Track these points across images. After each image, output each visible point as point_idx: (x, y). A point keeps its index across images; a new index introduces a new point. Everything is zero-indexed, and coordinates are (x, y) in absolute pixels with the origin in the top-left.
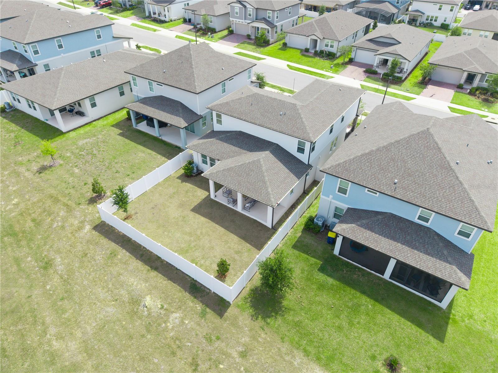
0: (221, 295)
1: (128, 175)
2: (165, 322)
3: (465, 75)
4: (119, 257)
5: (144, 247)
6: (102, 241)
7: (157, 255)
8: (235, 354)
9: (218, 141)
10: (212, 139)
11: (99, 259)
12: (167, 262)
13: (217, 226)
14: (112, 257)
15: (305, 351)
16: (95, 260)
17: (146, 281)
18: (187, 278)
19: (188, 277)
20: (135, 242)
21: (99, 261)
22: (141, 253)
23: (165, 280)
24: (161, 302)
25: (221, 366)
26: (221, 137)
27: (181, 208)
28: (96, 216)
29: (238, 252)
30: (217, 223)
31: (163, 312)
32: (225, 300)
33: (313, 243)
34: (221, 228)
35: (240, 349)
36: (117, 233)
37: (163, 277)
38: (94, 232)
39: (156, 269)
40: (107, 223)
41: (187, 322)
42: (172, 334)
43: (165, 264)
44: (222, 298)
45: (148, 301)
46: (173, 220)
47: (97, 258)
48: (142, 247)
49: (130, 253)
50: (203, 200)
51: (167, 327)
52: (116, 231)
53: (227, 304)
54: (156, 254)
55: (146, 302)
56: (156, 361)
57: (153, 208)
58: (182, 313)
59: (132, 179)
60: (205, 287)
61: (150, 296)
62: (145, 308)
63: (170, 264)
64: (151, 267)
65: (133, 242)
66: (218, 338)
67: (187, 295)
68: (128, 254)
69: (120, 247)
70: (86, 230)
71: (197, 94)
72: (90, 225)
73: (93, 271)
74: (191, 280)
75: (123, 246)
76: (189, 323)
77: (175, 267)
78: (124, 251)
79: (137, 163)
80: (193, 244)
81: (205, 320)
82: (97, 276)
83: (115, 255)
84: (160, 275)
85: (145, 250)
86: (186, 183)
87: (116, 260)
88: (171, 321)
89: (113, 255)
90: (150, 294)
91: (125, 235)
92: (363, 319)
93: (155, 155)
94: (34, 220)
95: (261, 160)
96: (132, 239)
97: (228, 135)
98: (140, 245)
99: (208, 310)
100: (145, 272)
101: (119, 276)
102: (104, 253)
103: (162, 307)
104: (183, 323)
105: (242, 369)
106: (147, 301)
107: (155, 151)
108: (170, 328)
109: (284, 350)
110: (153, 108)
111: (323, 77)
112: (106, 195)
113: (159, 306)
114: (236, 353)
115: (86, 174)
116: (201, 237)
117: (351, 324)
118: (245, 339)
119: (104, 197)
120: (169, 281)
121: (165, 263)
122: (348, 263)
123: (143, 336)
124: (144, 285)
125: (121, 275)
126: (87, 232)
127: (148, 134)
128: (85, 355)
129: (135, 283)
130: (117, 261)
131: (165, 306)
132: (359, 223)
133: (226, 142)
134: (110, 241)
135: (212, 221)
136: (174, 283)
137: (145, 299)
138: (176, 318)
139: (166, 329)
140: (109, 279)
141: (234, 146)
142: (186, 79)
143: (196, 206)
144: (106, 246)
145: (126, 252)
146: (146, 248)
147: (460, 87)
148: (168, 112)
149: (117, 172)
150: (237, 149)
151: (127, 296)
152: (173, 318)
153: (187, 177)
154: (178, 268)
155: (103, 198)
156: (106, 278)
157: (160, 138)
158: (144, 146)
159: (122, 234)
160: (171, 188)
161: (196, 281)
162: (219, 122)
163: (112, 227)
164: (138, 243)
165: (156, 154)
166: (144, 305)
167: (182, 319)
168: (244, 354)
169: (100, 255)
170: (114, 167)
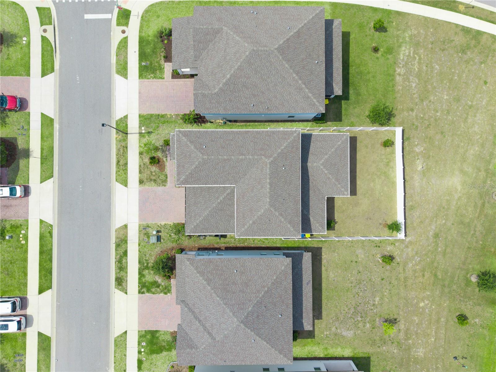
2: (422, 152)
6: (409, 222)
8: (414, 114)
9: (311, 212)
13: (358, 170)
15: (393, 87)
16: (420, 214)
17: (412, 178)
21: (419, 211)
23: (406, 169)
24: (417, 162)
25: (422, 116)
27: (358, 203)
28: (398, 244)
29: (367, 147)
30: (356, 172)
31: (420, 157)
34: (357, 168)
35: (411, 113)
37: (405, 172)
38: (407, 233)
41: (416, 143)
42: (425, 145)
45: (419, 168)
46: (370, 199)
47: (418, 214)
51: (423, 150)
56: (437, 143)
57: (370, 219)
58: (414, 148)
59: (357, 256)
62: (423, 166)
64: (405, 182)
66: (413, 124)
76: (416, 142)
80: (379, 173)
81: (410, 136)
82: (425, 204)
83: (412, 206)
88: (420, 150)
90: (416, 170)
92: (362, 68)
103: (418, 159)
104: (418, 144)
105: (417, 107)
108: (423, 148)
109: (399, 95)
115: (375, 290)
117: (369, 73)
118: (406, 113)
123: (433, 157)
124: (415, 177)
125: (418, 192)
128: (455, 172)
129: (417, 181)
130: (413, 202)
131: (417, 158)
137: (420, 170)
138: (418, 149)
139: (425, 149)
140: (423, 196)
144: (410, 217)
149: (360, 272)
151: (424, 180)
156: (424, 199)
166: (422, 168)
167: (417, 146)
168: (412, 110)
169: (416, 214)
170: (356, 280)
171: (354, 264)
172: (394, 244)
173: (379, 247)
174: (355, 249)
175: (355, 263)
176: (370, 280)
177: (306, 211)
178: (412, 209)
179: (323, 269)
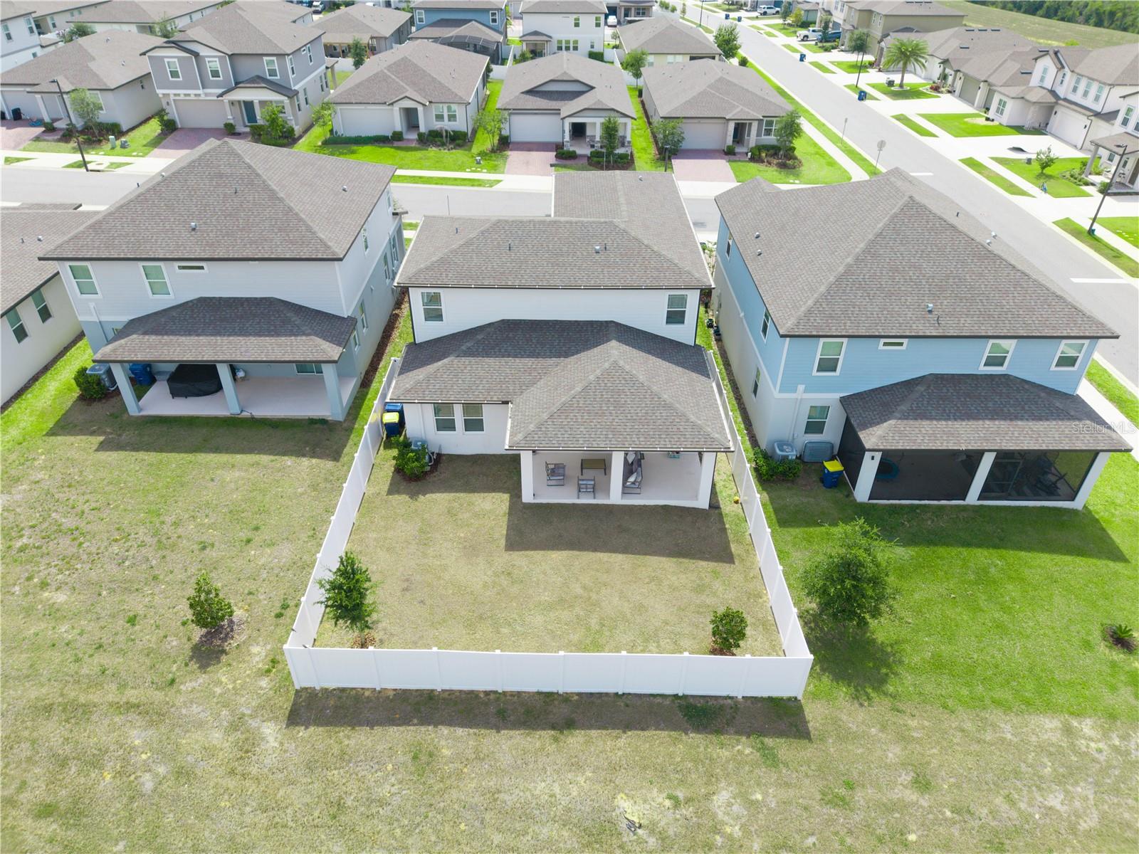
0: (765, 695)
1: (249, 541)
2: (716, 830)
3: (732, 126)
4: (446, 752)
5: (487, 693)
6: (352, 742)
7: (539, 693)
8: (911, 796)
9: (465, 360)
10: (446, 361)
11: (394, 790)
12: (580, 694)
13: (604, 556)
14: (428, 764)
15: (997, 703)
16: (382, 803)
17: (577, 766)
18: (659, 704)
19: (659, 700)
20: (451, 692)
21: (398, 798)
22: (492, 709)
23: (617, 738)
24: (660, 791)
25: (912, 837)
26: (464, 348)
27: (477, 556)
28: (261, 688)
29: (699, 589)
30: (595, 550)
31: (688, 811)
32: (781, 699)
33: (805, 500)
34: (614, 555)
35: (906, 778)
36: (378, 698)
37: (604, 732)
38: (302, 732)
39: (569, 724)
40: (318, 688)
41: (759, 797)
42: (756, 846)
43: (576, 701)
44: (770, 699)
45: (629, 808)
46: (488, 593)
47: (384, 791)
48: (482, 695)
49: (463, 725)
50: (510, 514)
51: (730, 838)
52: (367, 694)
53: (792, 704)
54: (535, 690)
55: (627, 816)
57: (406, 589)
58: (729, 785)
59: (269, 546)
60: (716, 698)
61: (623, 795)
62: (640, 831)
63: (591, 694)
64: (553, 728)
65: (446, 695)
66: (850, 786)
67: (695, 738)
68: (460, 732)
69: (423, 729)
70: (271, 739)
71: (340, 260)
72: (269, 720)
73: (408, 832)
74: (673, 701)
75: (426, 720)
76: (765, 794)
77: (607, 694)
78: (445, 730)
79: (242, 500)
81: (786, 765)
82: (433, 838)
83: (431, 755)
84: (594, 733)
85: (498, 698)
86: (427, 496)
87: (445, 764)
88: (726, 818)
89: (424, 758)
90: (618, 789)
91: (405, 691)
93: (272, 461)
94: (45, 811)
95: (621, 363)
96: (432, 691)
97: (480, 337)
98: (472, 692)
99: (769, 741)
100: (552, 748)
101: (495, 800)
102: (390, 767)
103: (677, 803)
104: (753, 803)
105: (948, 814)
106: (629, 811)
107: (261, 451)
108: (740, 834)
109: (968, 725)
110: (198, 335)
111: (480, 185)
112: (235, 619)
113: (668, 803)
114: (908, 792)
115: (104, 593)
116: (594, 596)
118: (894, 753)
119: (235, 627)
120: (630, 733)
121: (576, 698)
122: (895, 506)
124: (581, 780)
125: (499, 792)
126: (282, 744)
127: (198, 418)
129: (556, 789)
130: (451, 765)
131: (680, 795)
132: (897, 414)
133: (488, 355)
134: (378, 730)
135: (580, 550)
136: (643, 729)
137: (618, 812)
138: (730, 805)
139: (734, 845)
140: (477, 824)
141: (516, 356)
142: (280, 230)
143: (507, 535)
144: (380, 748)
145: (452, 729)
146: (495, 692)
147: (729, 153)
148: (259, 334)
149: (204, 548)
150: (529, 362)
151: (566, 834)
152: (723, 809)
153: (416, 481)
154: (620, 693)
155: (232, 630)
156: (462, 826)
157: (245, 414)
158: (217, 450)
159: (392, 693)
160: (401, 523)
161: (685, 697)
162: (434, 315)
163: (343, 690)
164: (461, 691)
165: (272, 457)
166: (631, 825)
167: (744, 797)
168: (922, 783)
169: (386, 778)
170: (179, 537)
171: (244, 535)
172: (269, 671)
173: (279, 616)
174: (301, 542)
175: (245, 539)
176: (155, 578)
177: (469, 348)
178: (415, 758)
179: (265, 459)
